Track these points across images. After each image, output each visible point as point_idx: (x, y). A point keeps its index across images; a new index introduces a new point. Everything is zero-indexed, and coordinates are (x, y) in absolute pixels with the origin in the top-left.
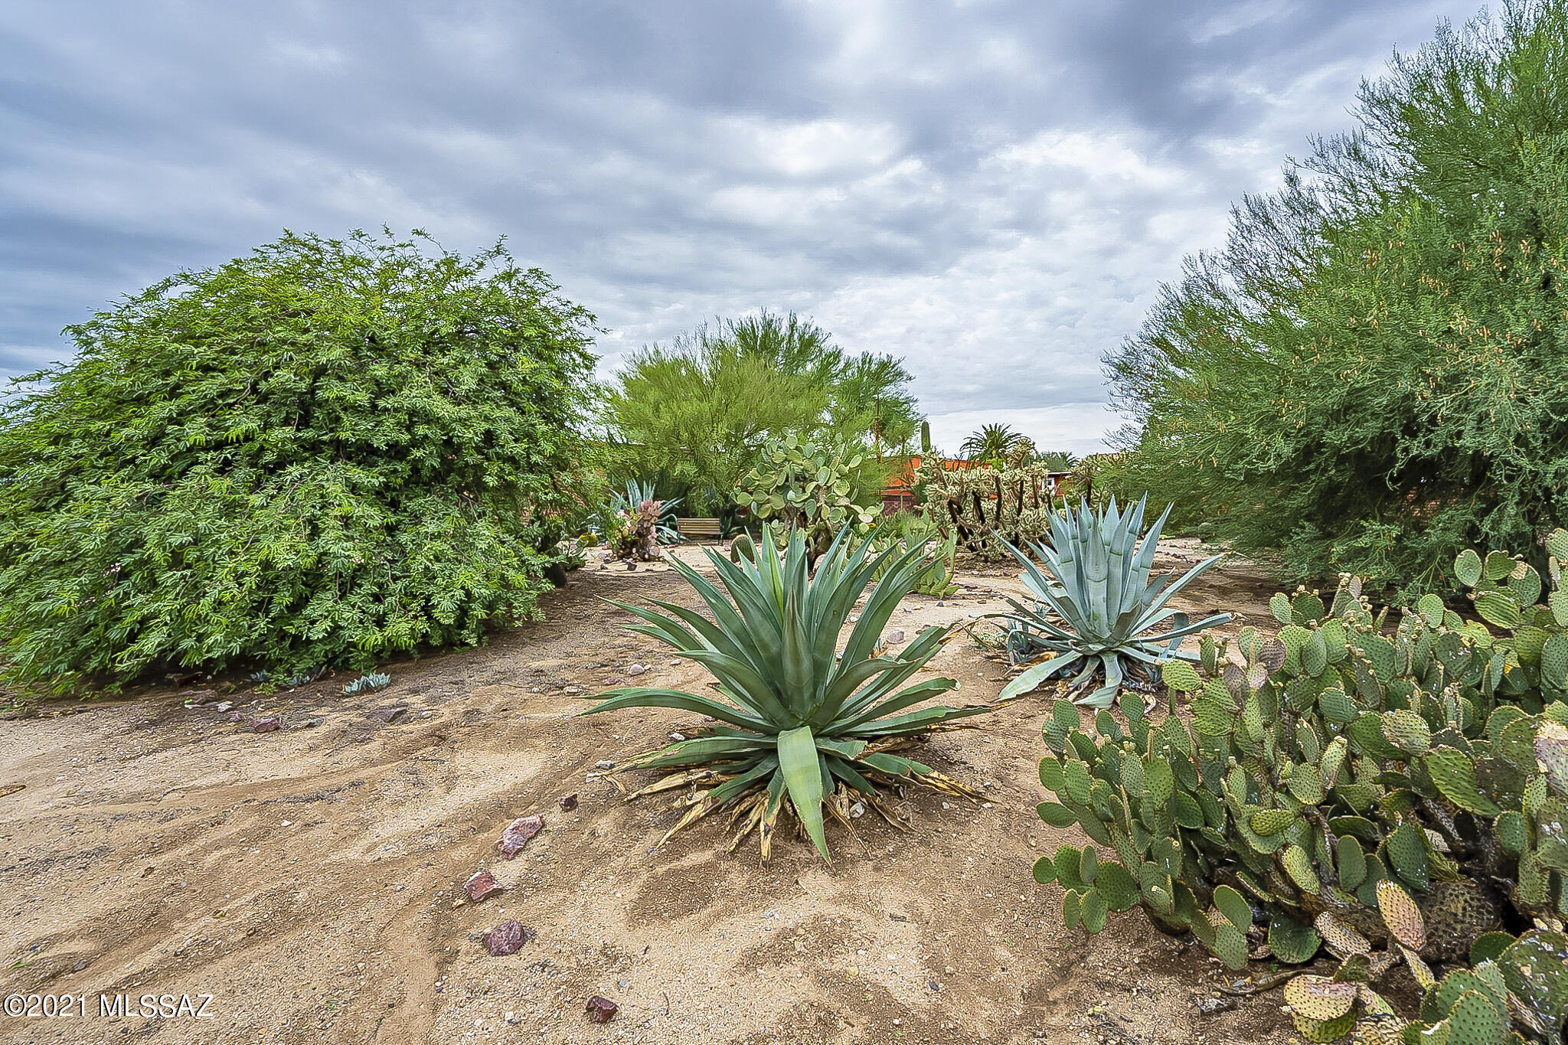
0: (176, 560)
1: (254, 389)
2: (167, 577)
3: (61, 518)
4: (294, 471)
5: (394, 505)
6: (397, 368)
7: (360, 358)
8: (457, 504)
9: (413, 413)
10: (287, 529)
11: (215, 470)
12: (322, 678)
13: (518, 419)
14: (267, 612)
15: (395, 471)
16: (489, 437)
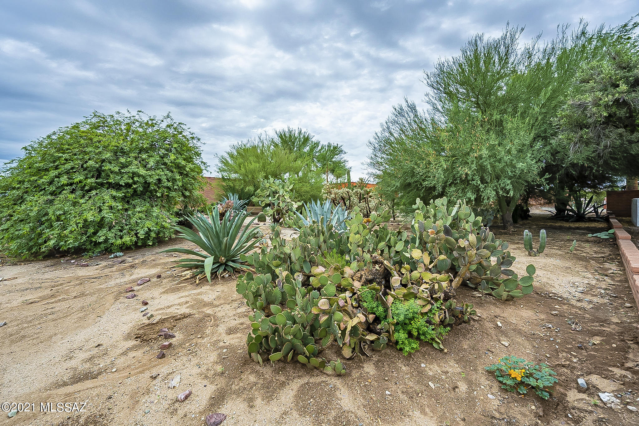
0: (58, 219)
1: (82, 166)
2: (56, 224)
3: (23, 207)
4: (94, 192)
5: (128, 202)
6: (129, 159)
7: (117, 156)
8: (149, 202)
9: (134, 173)
10: (92, 210)
11: (70, 192)
12: (104, 254)
13: (170, 174)
14: (86, 234)
15: (128, 192)
16: (159, 180)
